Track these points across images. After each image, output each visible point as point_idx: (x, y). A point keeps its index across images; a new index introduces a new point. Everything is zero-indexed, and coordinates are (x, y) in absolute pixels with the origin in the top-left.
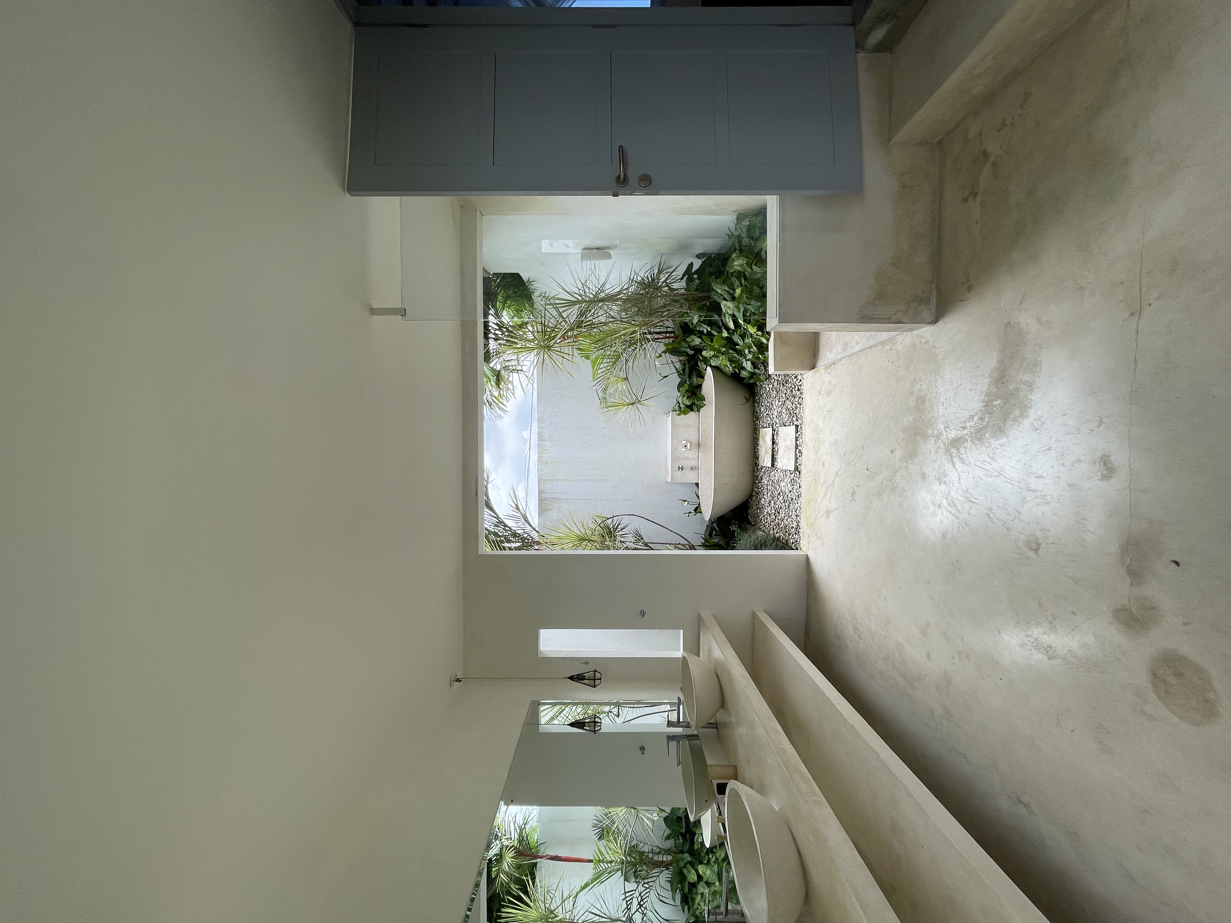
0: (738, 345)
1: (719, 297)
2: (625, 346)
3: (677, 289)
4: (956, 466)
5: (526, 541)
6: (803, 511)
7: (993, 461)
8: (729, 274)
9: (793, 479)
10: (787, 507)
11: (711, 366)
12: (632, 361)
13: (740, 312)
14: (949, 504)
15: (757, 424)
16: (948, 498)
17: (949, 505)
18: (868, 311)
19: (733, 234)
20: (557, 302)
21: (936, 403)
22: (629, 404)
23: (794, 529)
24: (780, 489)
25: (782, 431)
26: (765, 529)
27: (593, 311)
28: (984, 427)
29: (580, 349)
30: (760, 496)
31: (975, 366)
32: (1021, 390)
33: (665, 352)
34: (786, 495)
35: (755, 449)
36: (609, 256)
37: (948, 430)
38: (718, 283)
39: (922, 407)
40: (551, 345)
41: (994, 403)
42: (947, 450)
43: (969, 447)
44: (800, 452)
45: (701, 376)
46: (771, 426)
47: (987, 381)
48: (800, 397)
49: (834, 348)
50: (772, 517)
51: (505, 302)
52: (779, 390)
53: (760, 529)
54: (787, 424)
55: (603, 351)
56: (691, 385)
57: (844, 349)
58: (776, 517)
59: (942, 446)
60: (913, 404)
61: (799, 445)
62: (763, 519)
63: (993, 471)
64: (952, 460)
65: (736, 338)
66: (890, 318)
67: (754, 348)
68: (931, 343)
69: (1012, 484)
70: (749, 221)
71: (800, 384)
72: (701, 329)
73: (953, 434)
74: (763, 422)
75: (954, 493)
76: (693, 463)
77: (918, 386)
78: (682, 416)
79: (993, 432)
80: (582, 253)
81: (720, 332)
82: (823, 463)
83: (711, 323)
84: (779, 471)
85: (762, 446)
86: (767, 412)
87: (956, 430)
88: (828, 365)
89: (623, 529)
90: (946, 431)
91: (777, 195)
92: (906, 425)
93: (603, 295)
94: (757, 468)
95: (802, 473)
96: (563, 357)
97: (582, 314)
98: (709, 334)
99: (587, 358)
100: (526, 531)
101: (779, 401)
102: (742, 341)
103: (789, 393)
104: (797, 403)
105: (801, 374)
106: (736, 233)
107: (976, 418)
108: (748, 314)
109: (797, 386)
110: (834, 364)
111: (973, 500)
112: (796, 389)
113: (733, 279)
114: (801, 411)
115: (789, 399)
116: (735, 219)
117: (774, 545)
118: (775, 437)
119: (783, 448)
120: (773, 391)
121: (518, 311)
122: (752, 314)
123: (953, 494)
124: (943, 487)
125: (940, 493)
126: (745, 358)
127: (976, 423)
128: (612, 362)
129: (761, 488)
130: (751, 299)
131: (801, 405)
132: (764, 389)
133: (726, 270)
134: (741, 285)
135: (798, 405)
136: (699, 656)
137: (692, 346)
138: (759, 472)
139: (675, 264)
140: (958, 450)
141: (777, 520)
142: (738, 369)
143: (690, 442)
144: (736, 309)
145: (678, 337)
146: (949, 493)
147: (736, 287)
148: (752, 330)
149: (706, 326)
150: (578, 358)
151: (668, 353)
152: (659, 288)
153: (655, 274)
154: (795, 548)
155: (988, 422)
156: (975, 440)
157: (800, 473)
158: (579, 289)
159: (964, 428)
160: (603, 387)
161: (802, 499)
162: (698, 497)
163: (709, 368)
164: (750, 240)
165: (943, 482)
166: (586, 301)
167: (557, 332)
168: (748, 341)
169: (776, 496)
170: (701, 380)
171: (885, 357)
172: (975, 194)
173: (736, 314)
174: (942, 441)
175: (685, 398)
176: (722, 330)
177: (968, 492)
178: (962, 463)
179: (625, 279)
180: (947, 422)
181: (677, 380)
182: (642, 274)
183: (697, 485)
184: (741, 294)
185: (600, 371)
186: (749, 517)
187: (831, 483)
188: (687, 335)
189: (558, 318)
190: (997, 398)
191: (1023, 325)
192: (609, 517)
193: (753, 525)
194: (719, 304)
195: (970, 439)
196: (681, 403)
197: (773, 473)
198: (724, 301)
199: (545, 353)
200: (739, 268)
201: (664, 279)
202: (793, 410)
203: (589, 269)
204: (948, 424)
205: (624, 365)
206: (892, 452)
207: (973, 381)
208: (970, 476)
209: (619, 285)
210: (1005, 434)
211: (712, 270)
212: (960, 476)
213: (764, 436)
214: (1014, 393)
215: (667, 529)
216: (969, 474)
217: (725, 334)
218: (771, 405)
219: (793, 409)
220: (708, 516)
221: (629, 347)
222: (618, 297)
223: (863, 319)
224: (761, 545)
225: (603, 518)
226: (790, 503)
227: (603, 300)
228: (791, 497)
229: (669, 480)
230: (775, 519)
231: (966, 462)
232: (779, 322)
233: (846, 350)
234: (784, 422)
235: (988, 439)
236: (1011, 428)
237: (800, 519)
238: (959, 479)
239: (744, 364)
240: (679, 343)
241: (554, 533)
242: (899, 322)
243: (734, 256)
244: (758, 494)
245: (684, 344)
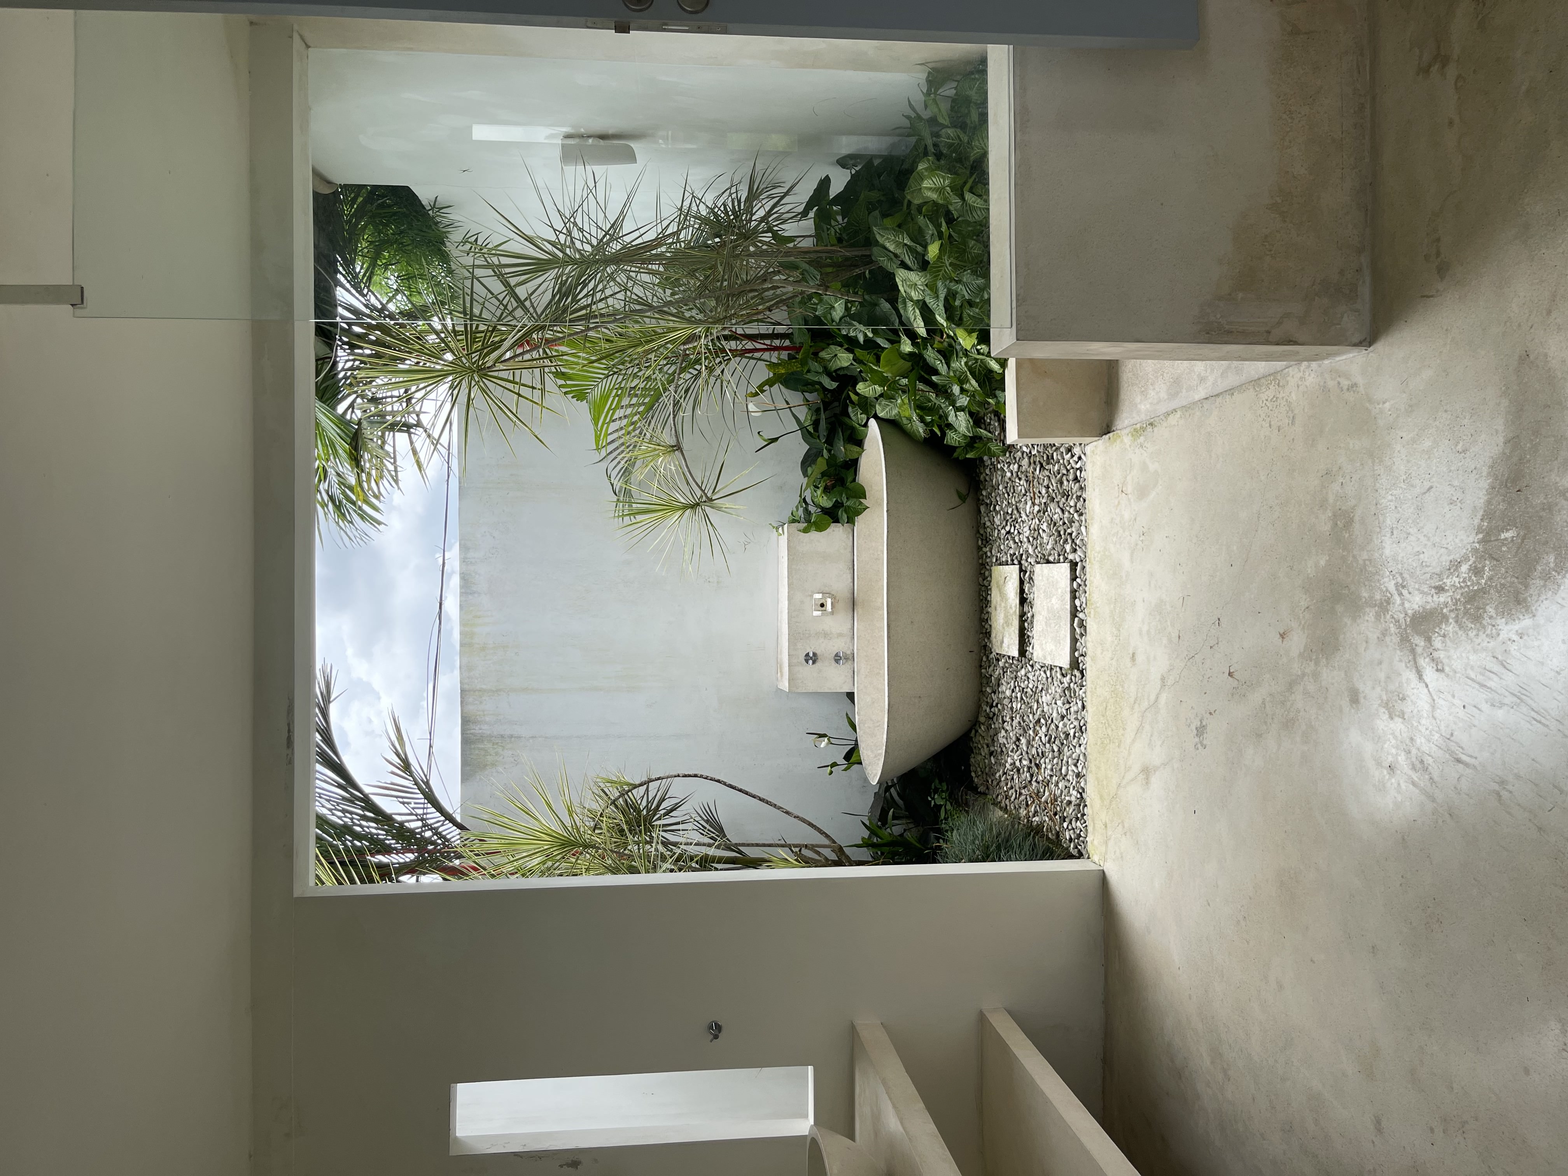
0: (936, 372)
1: (891, 259)
2: (673, 368)
3: (791, 239)
4: (1425, 677)
5: (430, 847)
6: (1092, 765)
7: (1504, 671)
8: (913, 208)
9: (1069, 688)
10: (1056, 754)
11: (876, 417)
12: (690, 408)
13: (937, 297)
14: (1413, 765)
15: (986, 553)
16: (1410, 752)
17: (1414, 768)
18: (1218, 316)
19: (919, 117)
20: (505, 260)
21: (1378, 530)
22: (685, 507)
23: (1072, 807)
24: (1040, 709)
25: (1042, 572)
26: (1008, 804)
27: (591, 285)
28: (1483, 591)
29: (563, 374)
30: (997, 726)
31: (1459, 447)
32: (1557, 508)
33: (770, 383)
34: (1053, 726)
35: (982, 612)
36: (630, 157)
37: (1405, 592)
38: (887, 229)
39: (1347, 535)
40: (488, 365)
41: (1503, 536)
42: (1404, 640)
43: (1451, 635)
44: (1082, 624)
45: (857, 440)
46: (1016, 562)
47: (1485, 484)
48: (1078, 498)
49: (1151, 387)
50: (1023, 777)
51: (377, 255)
52: (1034, 477)
53: (996, 804)
54: (1051, 559)
55: (621, 377)
56: (831, 462)
57: (1173, 395)
58: (1032, 776)
59: (1393, 629)
60: (1326, 528)
61: (1079, 609)
62: (1003, 779)
63: (1507, 694)
64: (1416, 663)
65: (931, 355)
66: (1269, 332)
67: (973, 382)
68: (1361, 389)
69: (1547, 726)
70: (956, 88)
71: (1078, 466)
72: (852, 334)
73: (1416, 602)
74: (1000, 551)
75: (1423, 740)
76: (839, 646)
77: (1336, 487)
78: (814, 535)
79: (1501, 603)
80: (563, 146)
81: (895, 341)
82: (1134, 654)
83: (871, 321)
84: (1037, 666)
85: (998, 608)
86: (1008, 528)
87: (1423, 593)
88: (1138, 426)
89: (672, 810)
90: (1400, 594)
91: (1009, 44)
92: (1311, 576)
93: (616, 246)
94: (988, 657)
95: (1088, 674)
96: (519, 395)
97: (565, 291)
98: (870, 345)
99: (580, 396)
100: (429, 822)
101: (1034, 504)
102: (945, 365)
103: (1055, 485)
104: (1072, 511)
105: (1080, 444)
106: (926, 115)
107: (1464, 568)
108: (957, 303)
109: (1071, 471)
110: (1151, 424)
111: (1464, 758)
112: (1071, 477)
113: (921, 220)
114: (1083, 529)
115: (1056, 500)
116: (923, 82)
117: (1027, 847)
118: (1026, 587)
119: (1044, 613)
120: (1020, 479)
121: (408, 280)
122: (966, 304)
123: (1420, 740)
124: (1398, 725)
125: (1391, 737)
126: (953, 403)
127: (1465, 578)
128: (644, 404)
129: (997, 706)
130: (963, 268)
131: (1081, 514)
132: (999, 473)
133: (904, 197)
134: (940, 236)
135: (1076, 515)
136: (852, 1137)
137: (833, 369)
138: (991, 668)
139: (788, 177)
140: (1429, 640)
141: (1034, 784)
142: (940, 427)
143: (833, 597)
144: (928, 291)
145: (801, 348)
146: (1412, 739)
147: (928, 237)
148: (966, 341)
149: (862, 327)
150: (555, 397)
151: (776, 385)
152: (749, 236)
153: (743, 200)
154: (1075, 852)
155: (1490, 579)
156: (1464, 620)
157: (1083, 676)
158: (555, 230)
159: (1440, 589)
160: (620, 466)
161: (1089, 738)
162: (854, 727)
163: (873, 423)
164: (958, 130)
165: (1397, 713)
166: (574, 261)
167: (502, 333)
168: (959, 364)
169: (1031, 726)
170: (856, 449)
171: (1263, 416)
172: (1444, 61)
173: (930, 301)
174: (1393, 617)
175: (819, 492)
176: (900, 337)
177: (1452, 739)
178: (1437, 670)
179: (669, 211)
180: (1401, 574)
181: (802, 448)
182: (709, 200)
183: (851, 696)
184: (939, 257)
185: (613, 426)
186: (973, 774)
187: (1151, 703)
188: (822, 344)
189: (508, 298)
190: (1509, 524)
191: (1553, 361)
192: (637, 782)
193: (980, 793)
194: (891, 277)
195: (1453, 615)
196: (809, 500)
197: (1023, 672)
198: (902, 270)
199: (473, 383)
200: (934, 196)
201: (761, 213)
202: (1065, 527)
203: (580, 184)
204: (1403, 579)
205: (672, 416)
206: (1282, 636)
207: (1456, 483)
208: (1456, 701)
209: (655, 223)
210: (1528, 609)
211: (875, 195)
212: (1434, 700)
213: (1002, 582)
214: (1543, 514)
215: (779, 808)
216: (1453, 696)
217: (907, 347)
218: (1015, 512)
219: (1064, 523)
220: (875, 775)
221: (683, 370)
222: (654, 252)
223: (1208, 333)
224: (999, 848)
225: (622, 784)
226: (1062, 744)
227: (617, 259)
228: (1065, 729)
229: (785, 685)
230: (1030, 782)
231: (1447, 669)
232: (1018, 340)
233: (1177, 393)
234: (1046, 553)
235: (1491, 617)
236: (1539, 595)
237: (1086, 784)
238: (1434, 707)
239: (951, 419)
240: (803, 363)
241: (496, 831)
242: (1290, 341)
243: (921, 167)
244: (992, 719)
245: (815, 366)
